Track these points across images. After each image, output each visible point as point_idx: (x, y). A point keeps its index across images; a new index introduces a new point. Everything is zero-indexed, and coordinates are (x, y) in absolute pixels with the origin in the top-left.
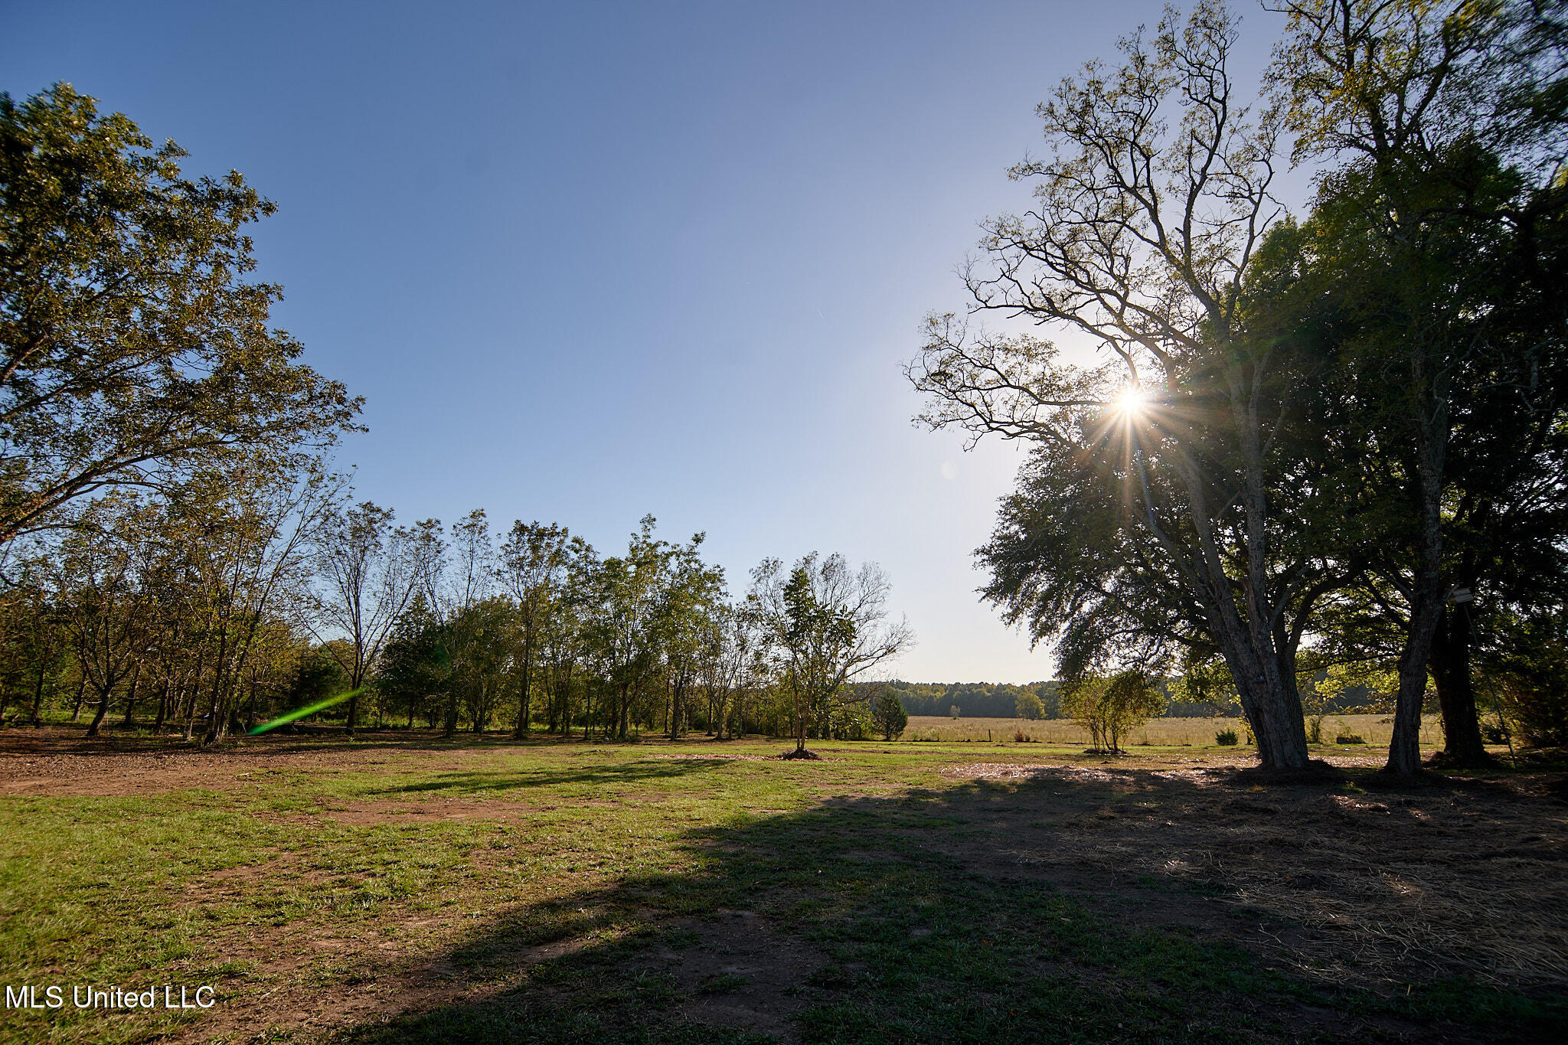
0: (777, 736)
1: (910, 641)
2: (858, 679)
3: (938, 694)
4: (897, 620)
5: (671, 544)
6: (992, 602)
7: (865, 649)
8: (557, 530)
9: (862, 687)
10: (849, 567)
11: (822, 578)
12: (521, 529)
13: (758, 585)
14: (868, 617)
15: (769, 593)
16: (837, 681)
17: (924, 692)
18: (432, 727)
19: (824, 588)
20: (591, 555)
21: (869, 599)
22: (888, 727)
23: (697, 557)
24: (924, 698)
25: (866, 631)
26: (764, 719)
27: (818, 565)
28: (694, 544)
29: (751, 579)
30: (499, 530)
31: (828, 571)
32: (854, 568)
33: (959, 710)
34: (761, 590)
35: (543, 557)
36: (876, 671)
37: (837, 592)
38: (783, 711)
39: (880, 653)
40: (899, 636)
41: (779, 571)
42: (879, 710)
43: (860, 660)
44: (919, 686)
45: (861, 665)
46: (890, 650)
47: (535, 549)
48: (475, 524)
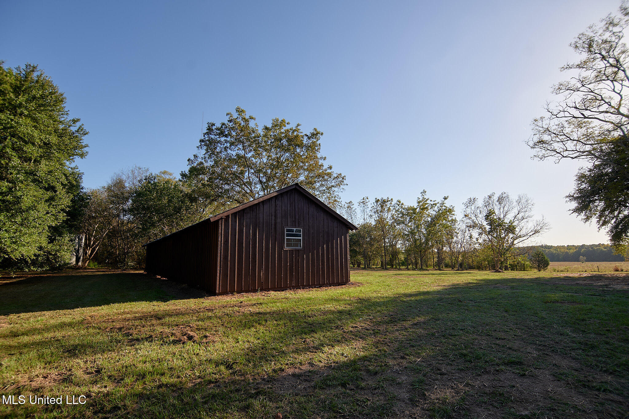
0: (483, 270)
1: (547, 228)
2: (521, 245)
3: (571, 251)
4: (540, 218)
5: (433, 200)
6: (577, 214)
7: (523, 232)
8: (389, 200)
9: (524, 248)
10: (511, 197)
11: (497, 203)
12: (377, 201)
13: (467, 209)
14: (523, 218)
15: (472, 212)
16: (510, 247)
17: (562, 250)
18: (354, 267)
19: (499, 208)
20: (403, 206)
21: (523, 210)
22: (539, 266)
23: (445, 205)
24: (563, 253)
25: (523, 224)
26: (475, 263)
27: (496, 198)
28: (444, 200)
29: (463, 207)
30: (371, 202)
31: (500, 200)
32: (514, 197)
33: (585, 258)
34: (468, 211)
35: (384, 209)
36: (529, 242)
37: (506, 209)
38: (485, 260)
39: (531, 233)
40: (541, 225)
41: (476, 202)
42: (533, 258)
43: (521, 237)
44: (558, 247)
45: (521, 239)
46: (536, 232)
47: (382, 206)
48: (364, 202)
